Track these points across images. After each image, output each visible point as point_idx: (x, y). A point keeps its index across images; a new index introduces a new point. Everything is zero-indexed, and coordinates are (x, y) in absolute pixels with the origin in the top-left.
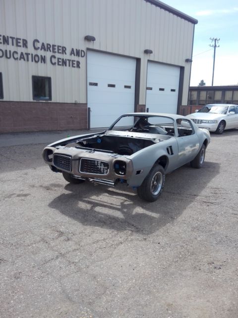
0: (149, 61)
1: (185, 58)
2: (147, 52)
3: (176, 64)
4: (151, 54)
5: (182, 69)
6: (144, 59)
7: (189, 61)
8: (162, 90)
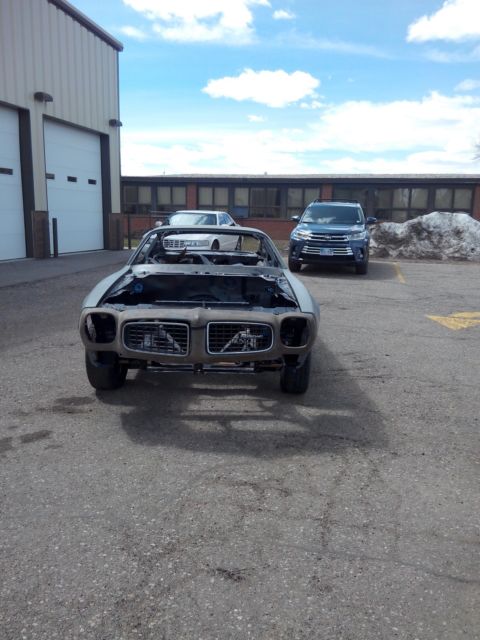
0: (46, 118)
1: (107, 119)
2: (40, 97)
3: (95, 128)
4: (48, 103)
5: (104, 139)
6: (36, 113)
7: (115, 124)
8: (72, 179)
